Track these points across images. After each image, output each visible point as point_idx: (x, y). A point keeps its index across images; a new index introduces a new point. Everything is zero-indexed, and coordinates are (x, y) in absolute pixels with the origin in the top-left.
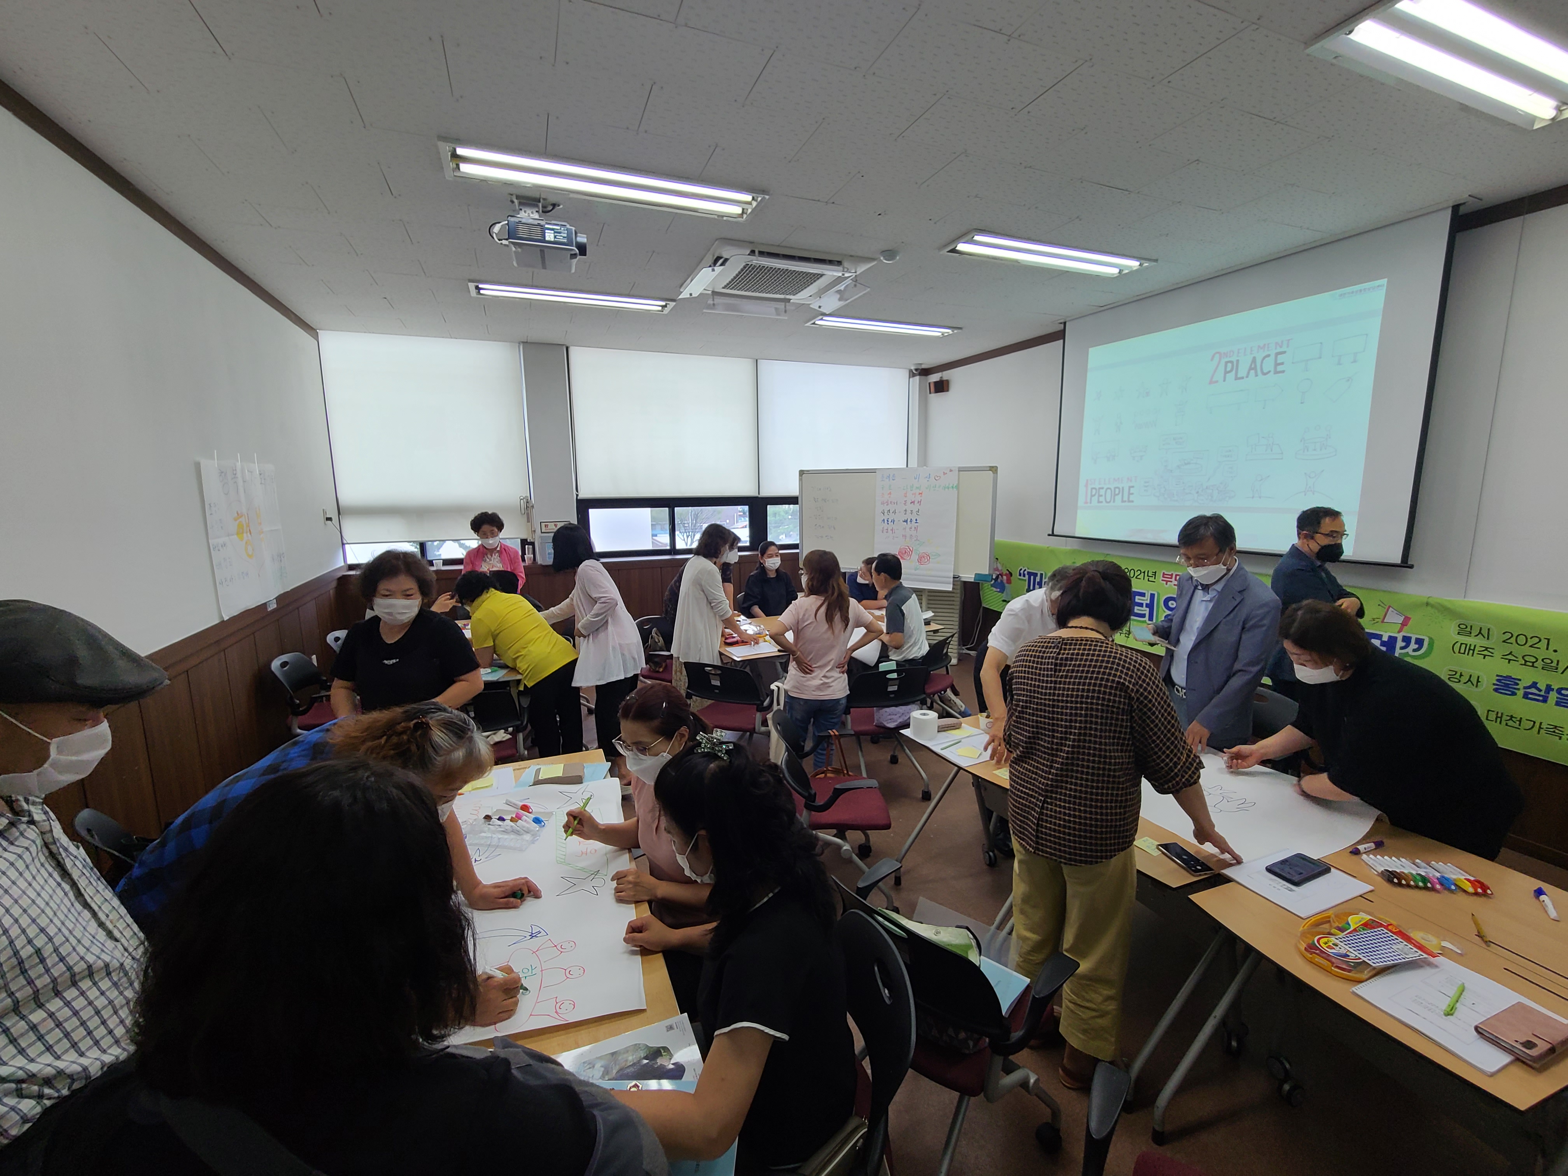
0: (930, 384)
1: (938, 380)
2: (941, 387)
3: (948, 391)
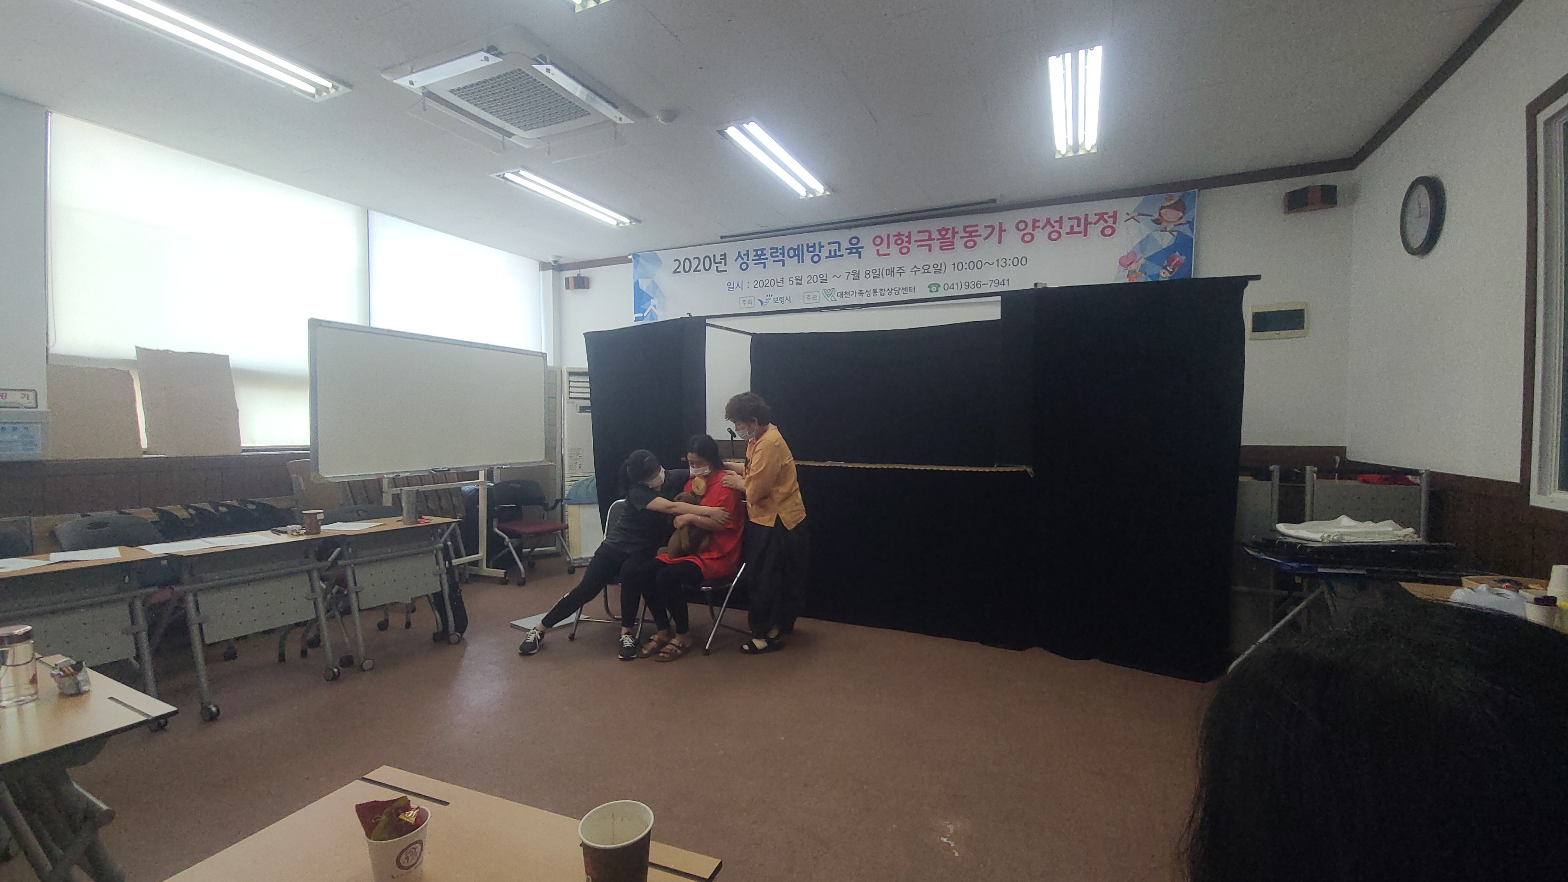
0: (567, 279)
1: (576, 276)
2: (581, 283)
3: (588, 288)
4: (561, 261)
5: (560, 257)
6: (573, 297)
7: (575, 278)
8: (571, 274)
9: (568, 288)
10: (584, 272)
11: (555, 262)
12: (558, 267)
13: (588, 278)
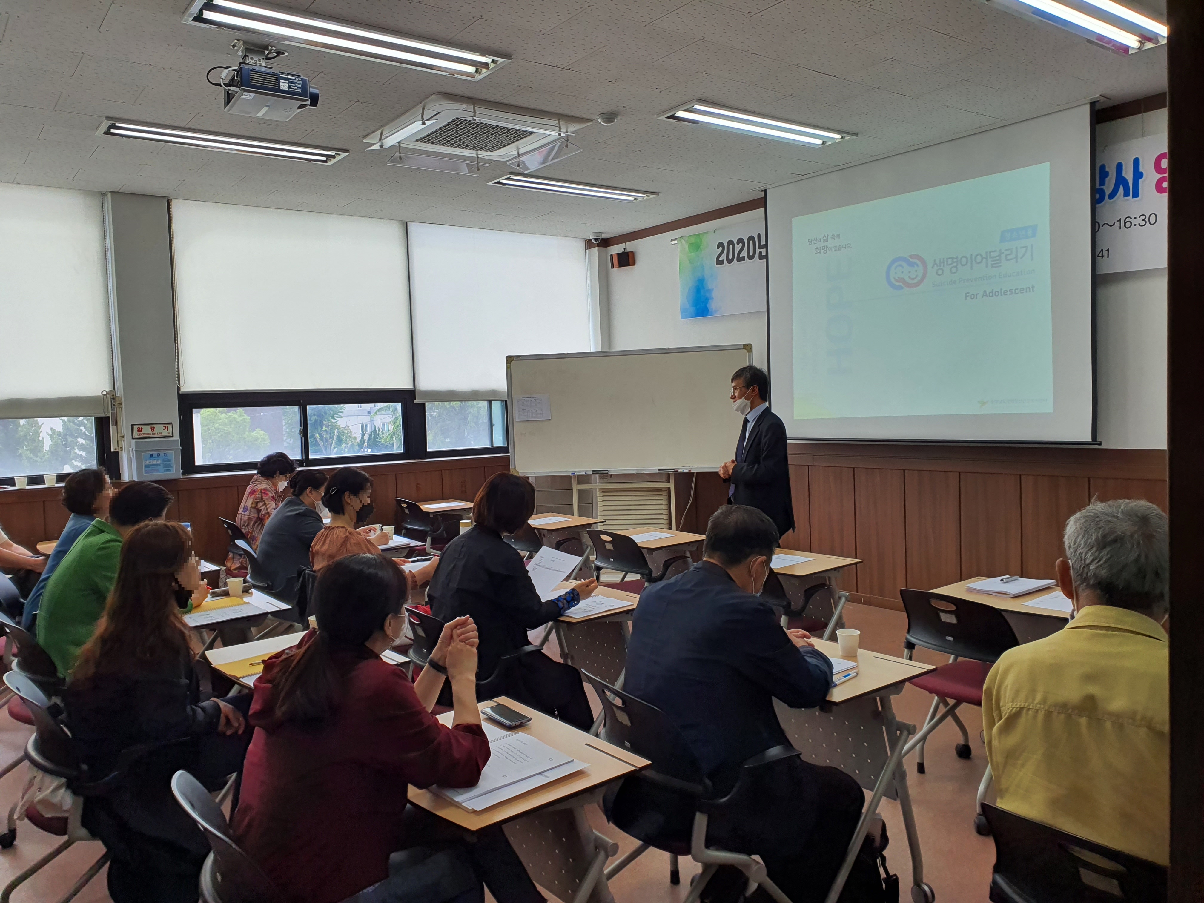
0: (611, 256)
1: (621, 251)
2: (625, 260)
3: (634, 264)
4: (604, 236)
5: (602, 233)
6: (619, 275)
7: (619, 255)
8: (616, 249)
9: (613, 267)
10: (630, 246)
11: (596, 240)
12: (605, 243)
13: (633, 253)
